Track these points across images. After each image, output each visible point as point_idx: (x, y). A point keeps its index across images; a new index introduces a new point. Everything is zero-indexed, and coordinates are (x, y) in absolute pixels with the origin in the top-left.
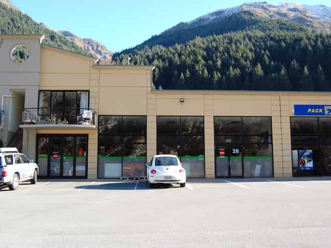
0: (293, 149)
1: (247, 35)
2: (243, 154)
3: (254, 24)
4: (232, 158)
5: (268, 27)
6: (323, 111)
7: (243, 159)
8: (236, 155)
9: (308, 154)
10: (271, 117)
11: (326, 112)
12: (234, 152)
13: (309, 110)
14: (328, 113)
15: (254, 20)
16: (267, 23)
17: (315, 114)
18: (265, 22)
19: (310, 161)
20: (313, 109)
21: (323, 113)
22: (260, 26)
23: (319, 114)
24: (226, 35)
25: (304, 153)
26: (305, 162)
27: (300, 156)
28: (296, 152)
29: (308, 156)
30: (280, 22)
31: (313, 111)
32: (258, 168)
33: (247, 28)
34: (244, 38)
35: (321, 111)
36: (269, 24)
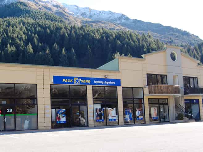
0: (52, 108)
1: (22, 21)
2: (15, 112)
3: (27, 13)
4: (6, 115)
5: (37, 16)
6: (73, 81)
7: (15, 116)
8: (10, 113)
9: (62, 112)
10: (36, 84)
11: (75, 82)
12: (8, 111)
13: (64, 80)
14: (76, 83)
15: (27, 10)
16: (37, 13)
17: (68, 83)
18: (35, 13)
19: (63, 117)
20: (66, 80)
21: (73, 83)
22: (32, 15)
23: (70, 83)
24: (5, 19)
25: (59, 111)
26: (60, 117)
27: (56, 113)
28: (54, 110)
29: (62, 113)
30: (46, 14)
31: (66, 81)
32: (27, 122)
33: (22, 15)
34: (19, 24)
35: (71, 80)
36: (38, 15)
